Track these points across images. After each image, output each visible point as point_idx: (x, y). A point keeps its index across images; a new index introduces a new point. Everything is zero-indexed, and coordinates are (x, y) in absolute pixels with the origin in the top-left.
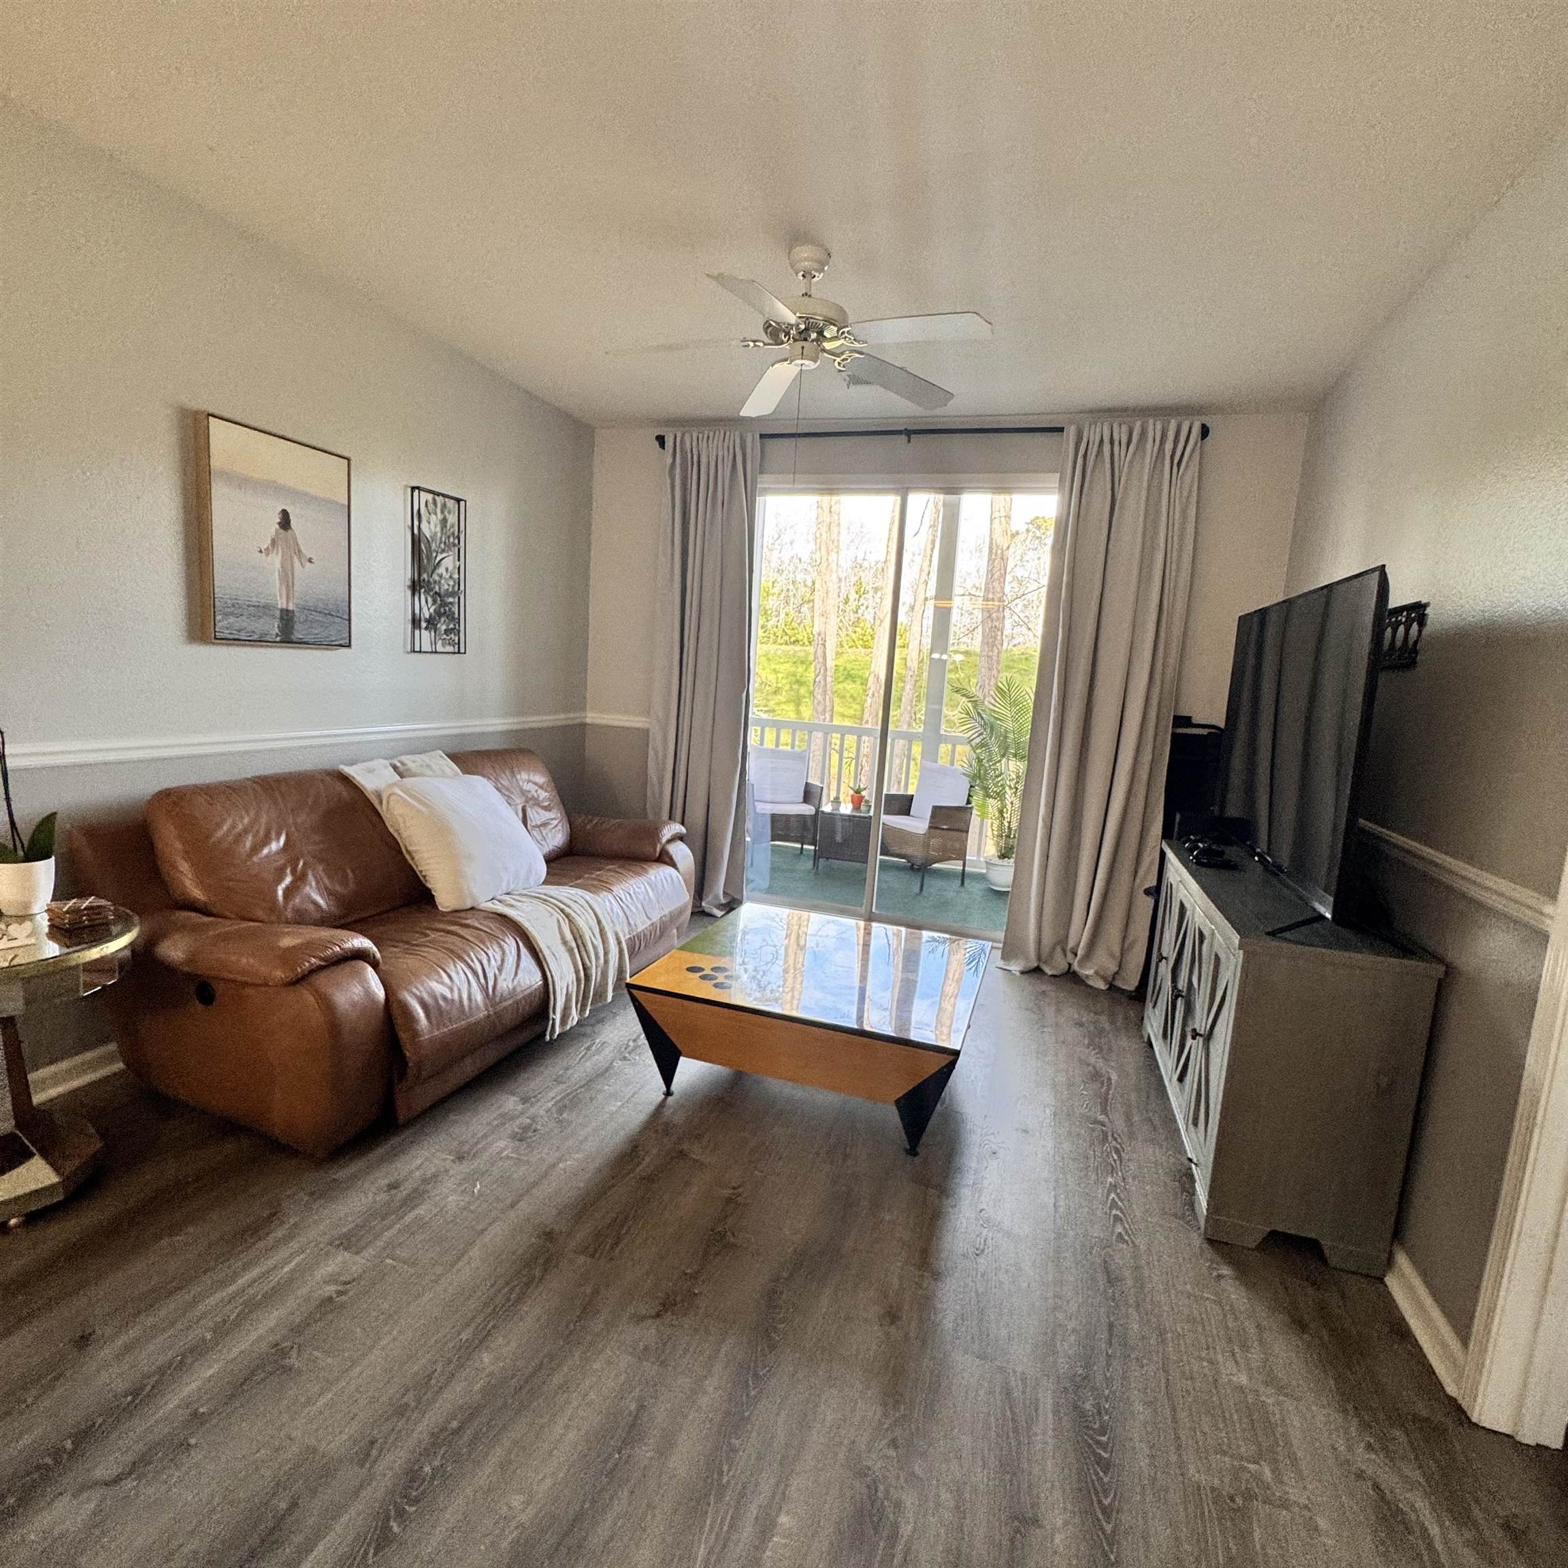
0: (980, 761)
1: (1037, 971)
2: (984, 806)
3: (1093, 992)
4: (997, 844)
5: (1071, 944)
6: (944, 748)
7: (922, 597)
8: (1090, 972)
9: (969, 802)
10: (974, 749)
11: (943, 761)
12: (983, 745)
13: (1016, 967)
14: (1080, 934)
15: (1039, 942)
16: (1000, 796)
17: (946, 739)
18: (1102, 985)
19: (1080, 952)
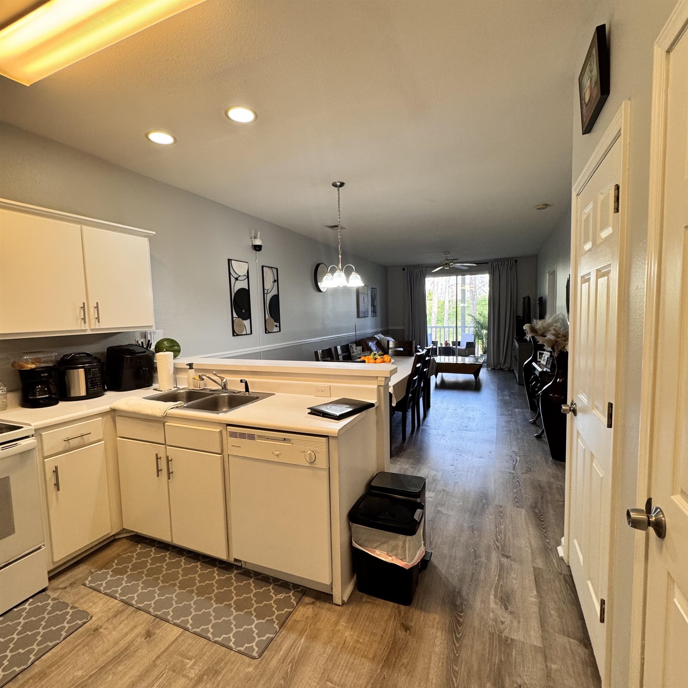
0: (476, 331)
1: (494, 369)
2: (478, 342)
3: (506, 371)
4: (483, 351)
5: (500, 362)
6: (467, 329)
7: (448, 286)
8: (504, 367)
9: (475, 341)
10: (475, 328)
11: (467, 332)
12: (477, 327)
13: (489, 369)
14: (502, 360)
15: (494, 363)
16: (482, 339)
17: (466, 327)
18: (507, 369)
19: (502, 364)
